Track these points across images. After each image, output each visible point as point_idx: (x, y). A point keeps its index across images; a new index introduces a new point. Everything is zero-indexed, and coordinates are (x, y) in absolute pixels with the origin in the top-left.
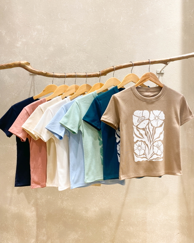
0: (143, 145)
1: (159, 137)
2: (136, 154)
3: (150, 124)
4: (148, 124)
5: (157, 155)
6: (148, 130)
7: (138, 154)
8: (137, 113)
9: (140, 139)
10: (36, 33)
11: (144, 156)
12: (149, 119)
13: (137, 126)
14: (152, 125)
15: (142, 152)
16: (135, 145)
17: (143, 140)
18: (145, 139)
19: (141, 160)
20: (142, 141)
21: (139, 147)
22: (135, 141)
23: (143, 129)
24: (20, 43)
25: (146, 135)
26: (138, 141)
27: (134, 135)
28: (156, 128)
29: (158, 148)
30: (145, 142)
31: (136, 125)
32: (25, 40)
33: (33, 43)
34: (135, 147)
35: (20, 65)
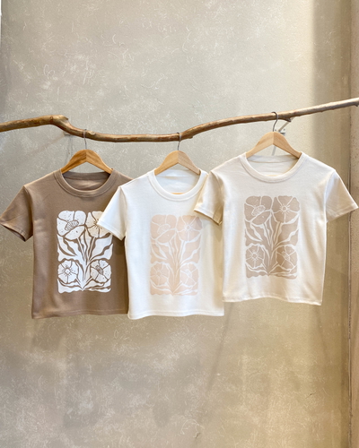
0: (74, 267)
1: (102, 254)
2: (61, 281)
3: (86, 233)
4: (84, 232)
5: (97, 282)
6: (83, 242)
7: (65, 280)
8: (66, 215)
9: (68, 257)
10: (75, 67)
11: (76, 284)
12: (85, 225)
13: (64, 237)
14: (90, 235)
15: (72, 278)
16: (60, 266)
17: (75, 258)
18: (79, 257)
19: (70, 290)
20: (72, 260)
21: (68, 270)
22: (60, 259)
23: (75, 241)
24: (49, 83)
25: (80, 249)
26: (65, 259)
27: (59, 251)
28: (96, 239)
29: (98, 271)
30: (77, 261)
31: (63, 234)
32: (56, 79)
33: (70, 83)
34: (60, 269)
35: (52, 122)
